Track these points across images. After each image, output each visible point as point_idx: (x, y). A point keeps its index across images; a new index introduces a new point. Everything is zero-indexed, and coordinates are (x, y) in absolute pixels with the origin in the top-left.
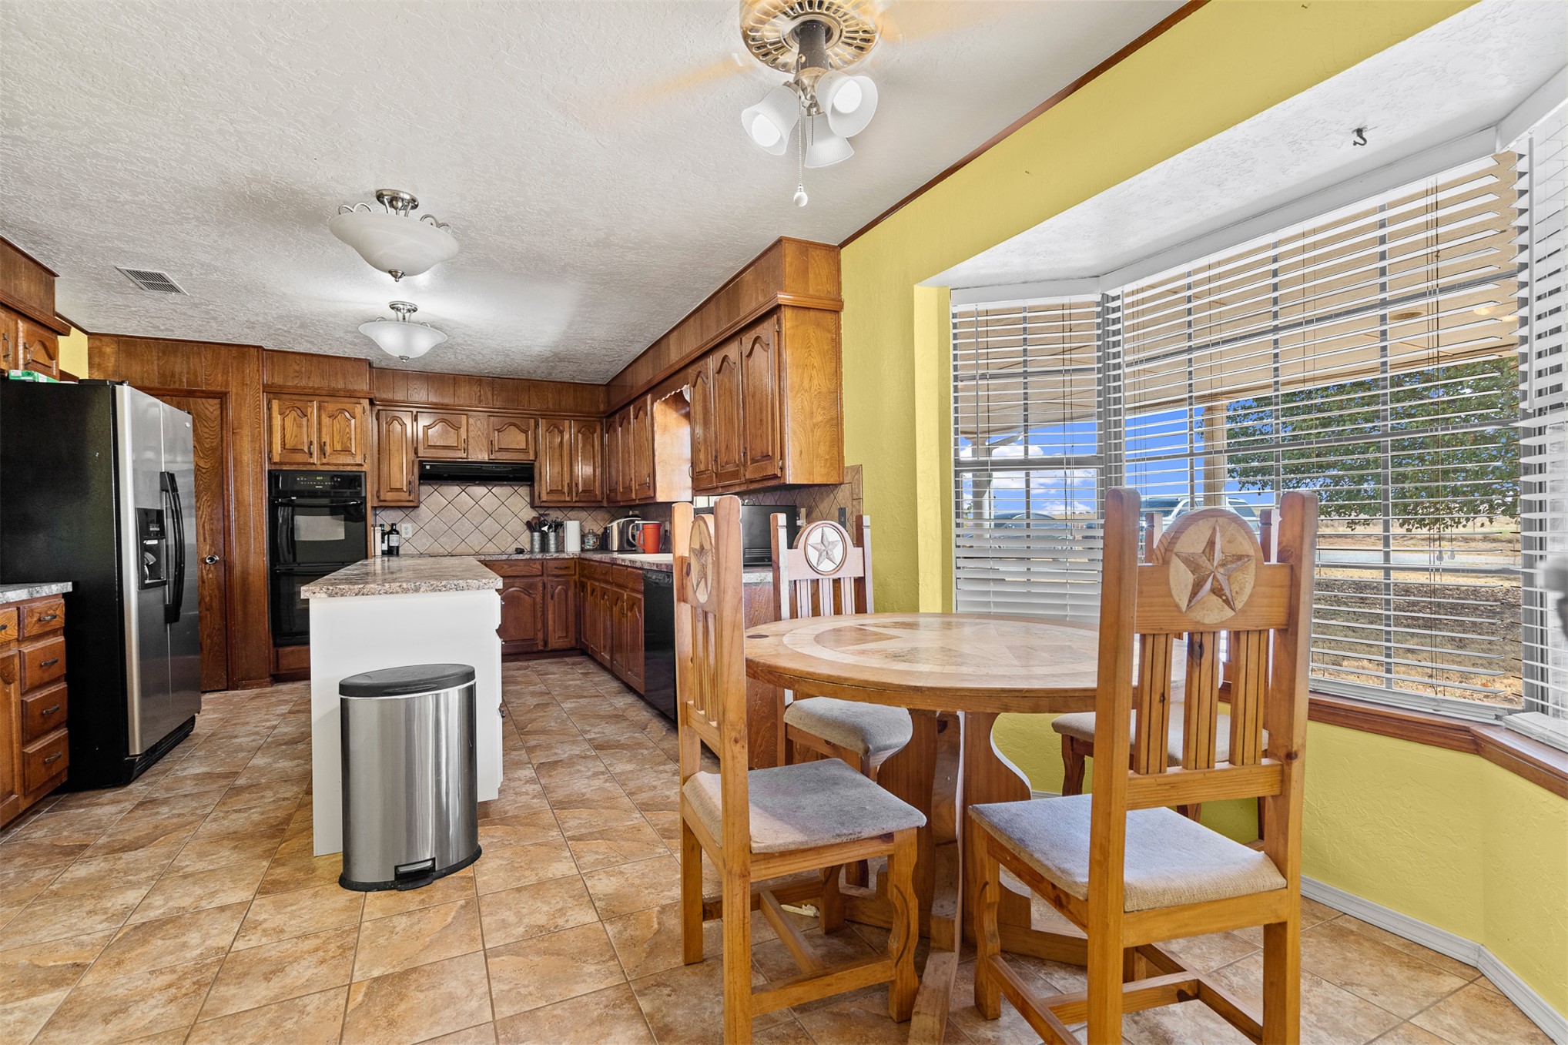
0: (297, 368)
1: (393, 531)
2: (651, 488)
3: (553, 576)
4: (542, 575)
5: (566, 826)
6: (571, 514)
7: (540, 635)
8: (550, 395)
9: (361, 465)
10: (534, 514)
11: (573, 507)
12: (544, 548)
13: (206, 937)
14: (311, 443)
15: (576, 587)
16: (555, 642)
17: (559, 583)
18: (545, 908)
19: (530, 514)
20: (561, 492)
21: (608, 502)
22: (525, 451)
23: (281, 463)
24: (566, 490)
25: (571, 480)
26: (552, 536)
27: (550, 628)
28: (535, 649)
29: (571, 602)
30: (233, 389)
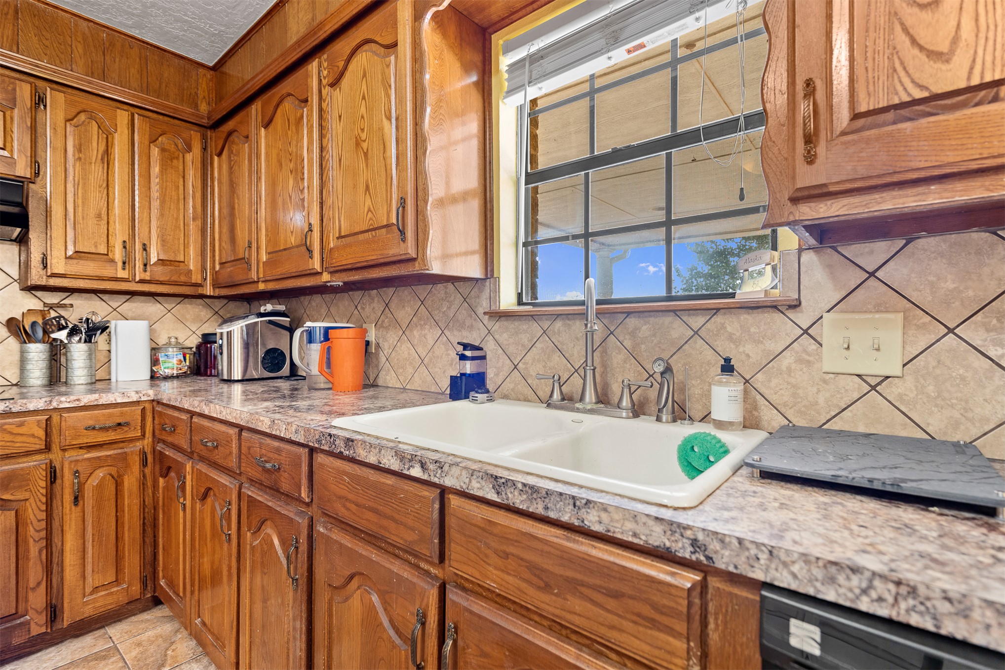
3: (81, 447)
4: (46, 449)
6: (128, 307)
7: (39, 601)
10: (31, 303)
11: (136, 294)
12: (57, 382)
17: (98, 464)
19: (17, 304)
20: (106, 258)
21: (215, 285)
24: (118, 254)
25: (131, 235)
26: (78, 350)
27: (70, 576)
29: (131, 506)
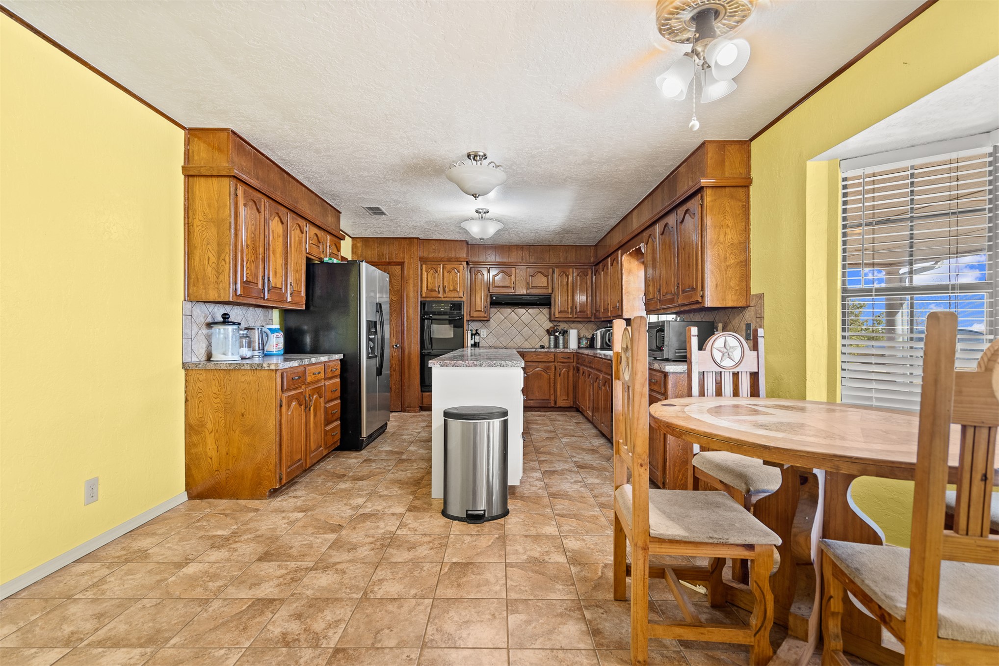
0: (434, 247)
1: (477, 333)
2: (620, 309)
3: (561, 362)
4: (554, 362)
5: (556, 507)
6: (573, 325)
7: (552, 397)
8: (561, 254)
9: (462, 298)
10: (551, 325)
11: (574, 321)
12: (556, 345)
13: (386, 525)
14: (439, 286)
15: (574, 370)
16: (561, 403)
17: (564, 367)
18: (539, 549)
19: (548, 325)
20: (567, 312)
21: (595, 318)
22: (547, 288)
23: (426, 297)
24: (569, 310)
25: (573, 305)
26: (561, 338)
27: (559, 394)
28: (549, 406)
29: (571, 379)
30: (406, 260)
